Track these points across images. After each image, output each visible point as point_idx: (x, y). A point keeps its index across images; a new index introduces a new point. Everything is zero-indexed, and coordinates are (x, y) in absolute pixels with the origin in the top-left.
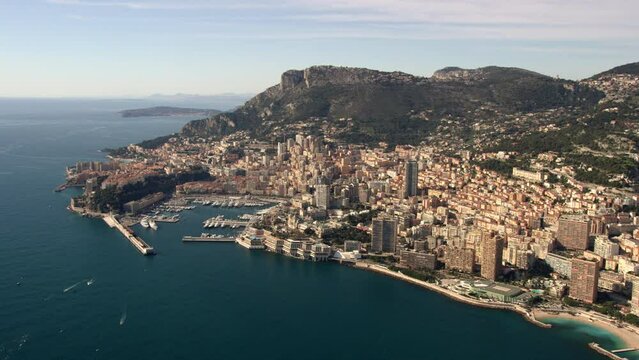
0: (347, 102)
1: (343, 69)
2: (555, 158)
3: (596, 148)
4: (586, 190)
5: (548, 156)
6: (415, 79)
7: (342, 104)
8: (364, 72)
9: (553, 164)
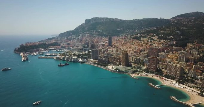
0: (101, 26)
1: (101, 18)
2: (153, 35)
3: (165, 31)
4: (160, 41)
5: (151, 34)
6: (121, 20)
7: (99, 27)
8: (107, 18)
9: (152, 36)
